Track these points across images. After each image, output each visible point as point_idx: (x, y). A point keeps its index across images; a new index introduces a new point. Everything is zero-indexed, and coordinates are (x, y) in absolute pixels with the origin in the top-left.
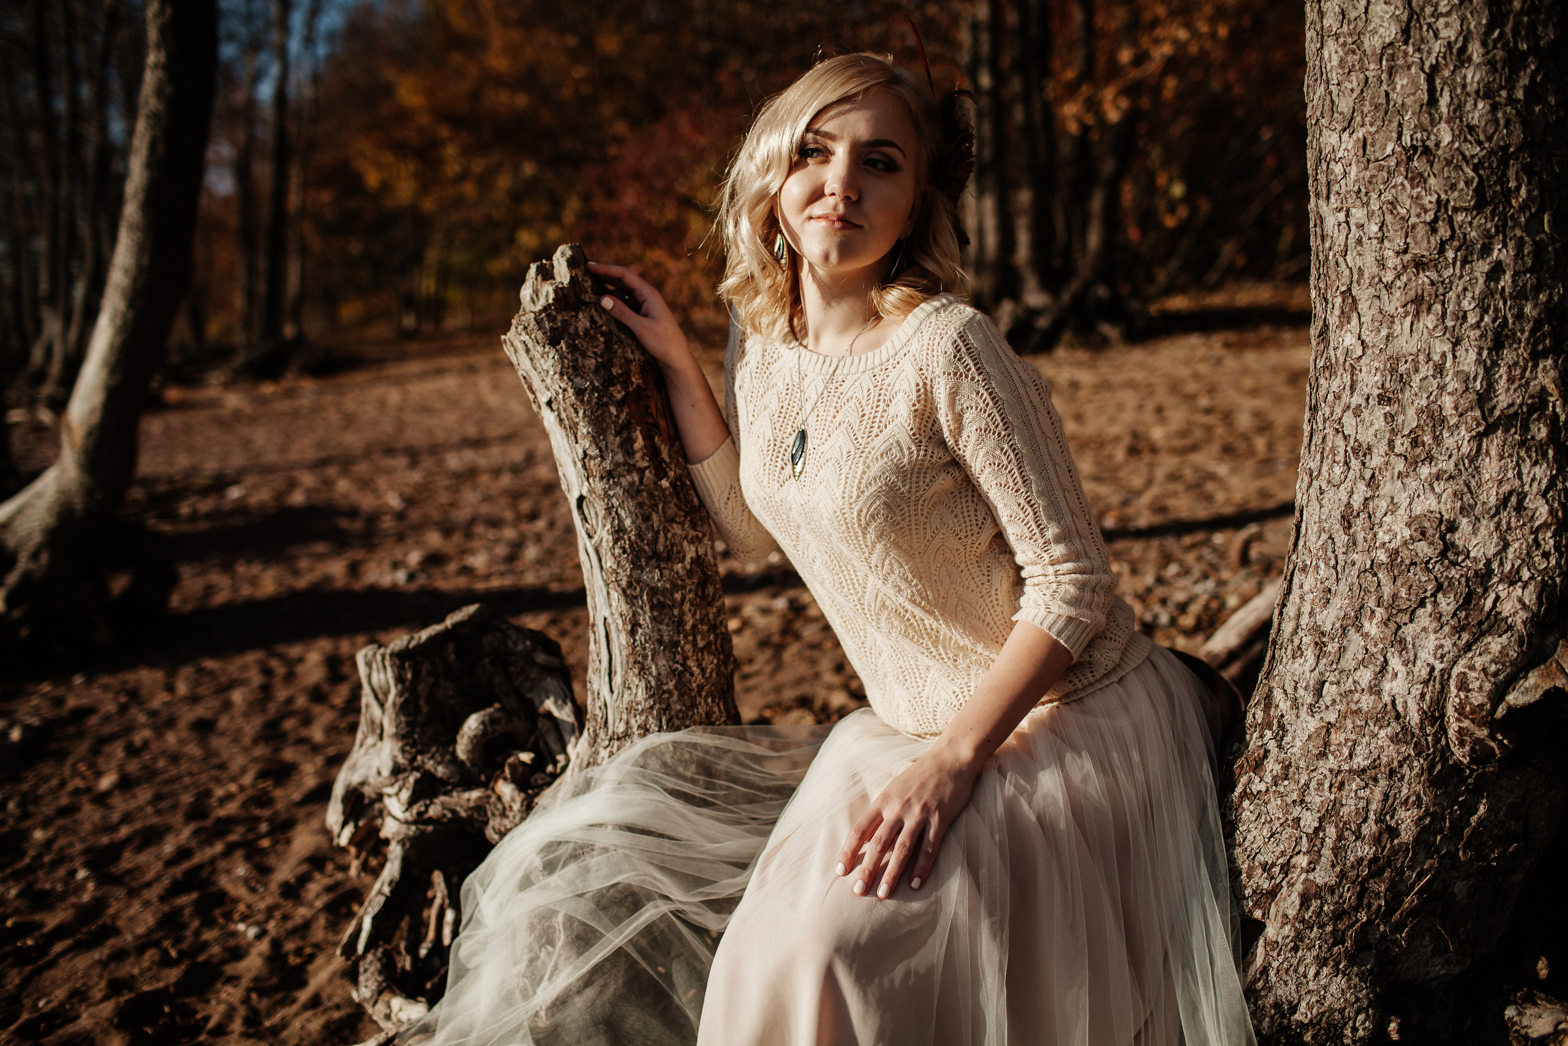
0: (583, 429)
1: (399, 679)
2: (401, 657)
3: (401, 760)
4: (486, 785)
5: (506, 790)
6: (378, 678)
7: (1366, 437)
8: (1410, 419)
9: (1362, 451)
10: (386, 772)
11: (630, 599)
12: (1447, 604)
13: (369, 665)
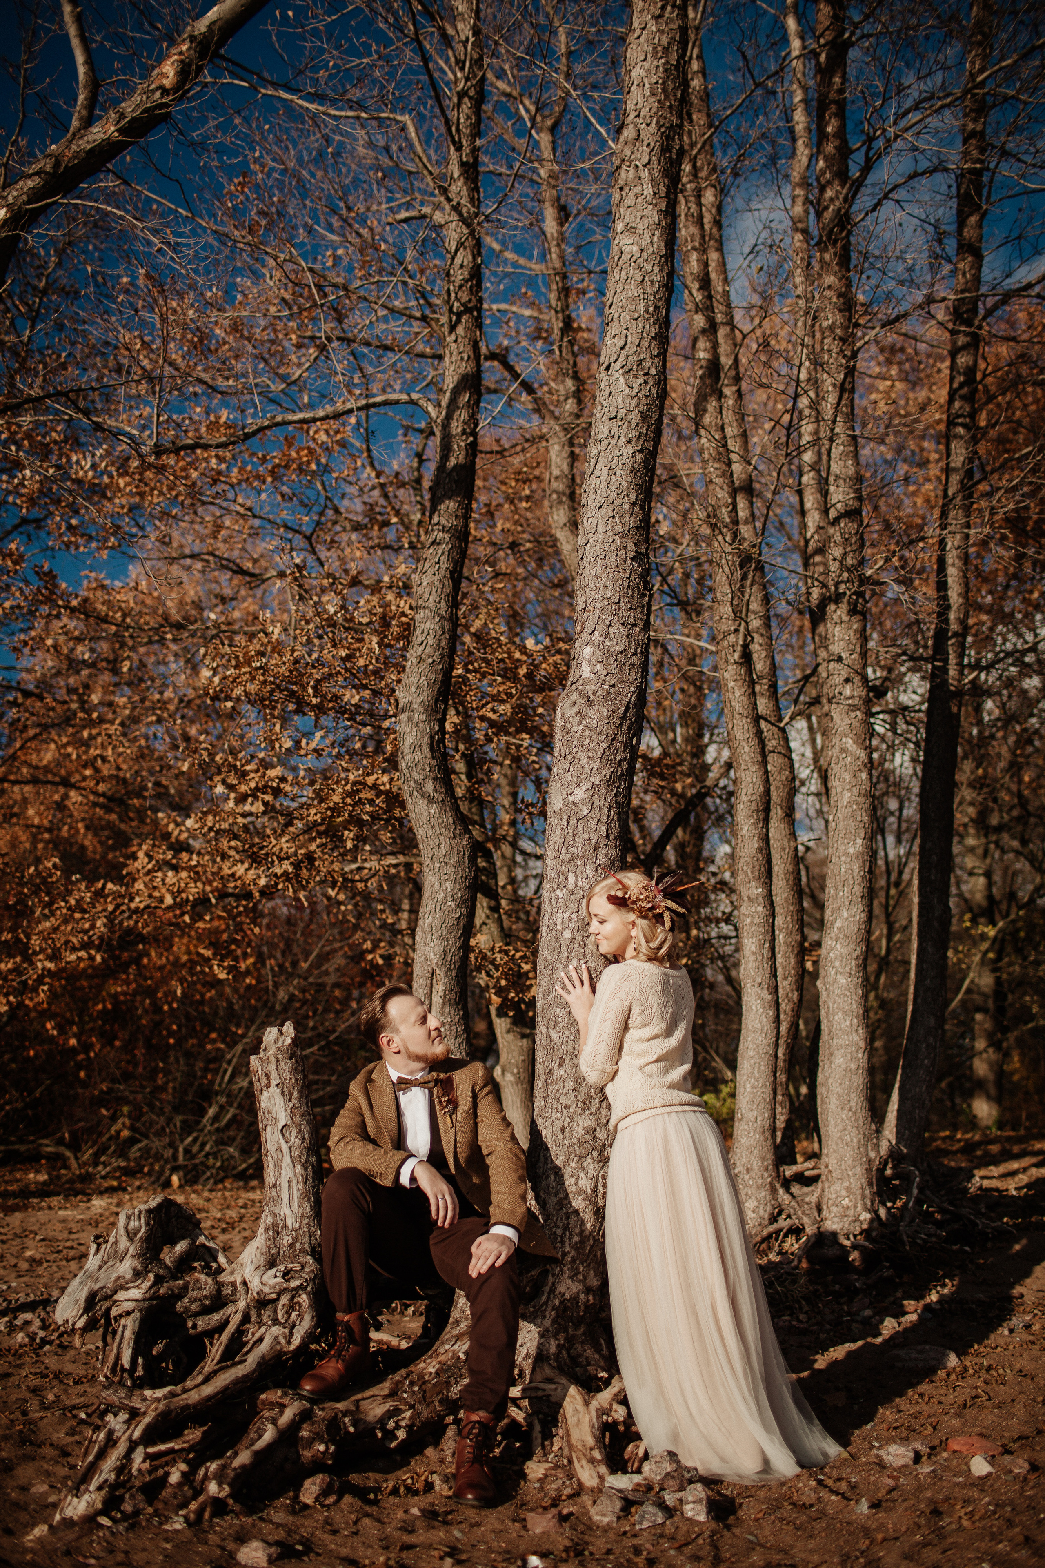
0: (295, 1095)
1: (147, 1223)
2: (149, 1211)
3: (139, 1267)
4: (181, 1278)
5: (203, 1277)
6: (133, 1224)
7: (569, 1103)
8: (582, 1096)
9: (567, 1107)
10: (129, 1275)
11: (306, 1169)
12: (595, 1154)
13: (129, 1218)
